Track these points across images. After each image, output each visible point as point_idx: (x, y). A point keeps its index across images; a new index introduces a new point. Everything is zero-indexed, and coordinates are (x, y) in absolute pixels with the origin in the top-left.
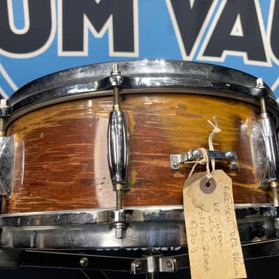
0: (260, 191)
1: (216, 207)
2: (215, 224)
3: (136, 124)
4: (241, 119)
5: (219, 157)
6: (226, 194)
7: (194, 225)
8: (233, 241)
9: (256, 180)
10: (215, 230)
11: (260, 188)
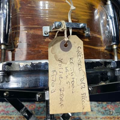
0: (106, 51)
1: (71, 61)
2: (70, 72)
3: (20, 7)
4: (94, 6)
5: (75, 27)
6: (78, 52)
7: (55, 73)
8: (83, 85)
9: (103, 44)
10: (69, 76)
11: (106, 49)
